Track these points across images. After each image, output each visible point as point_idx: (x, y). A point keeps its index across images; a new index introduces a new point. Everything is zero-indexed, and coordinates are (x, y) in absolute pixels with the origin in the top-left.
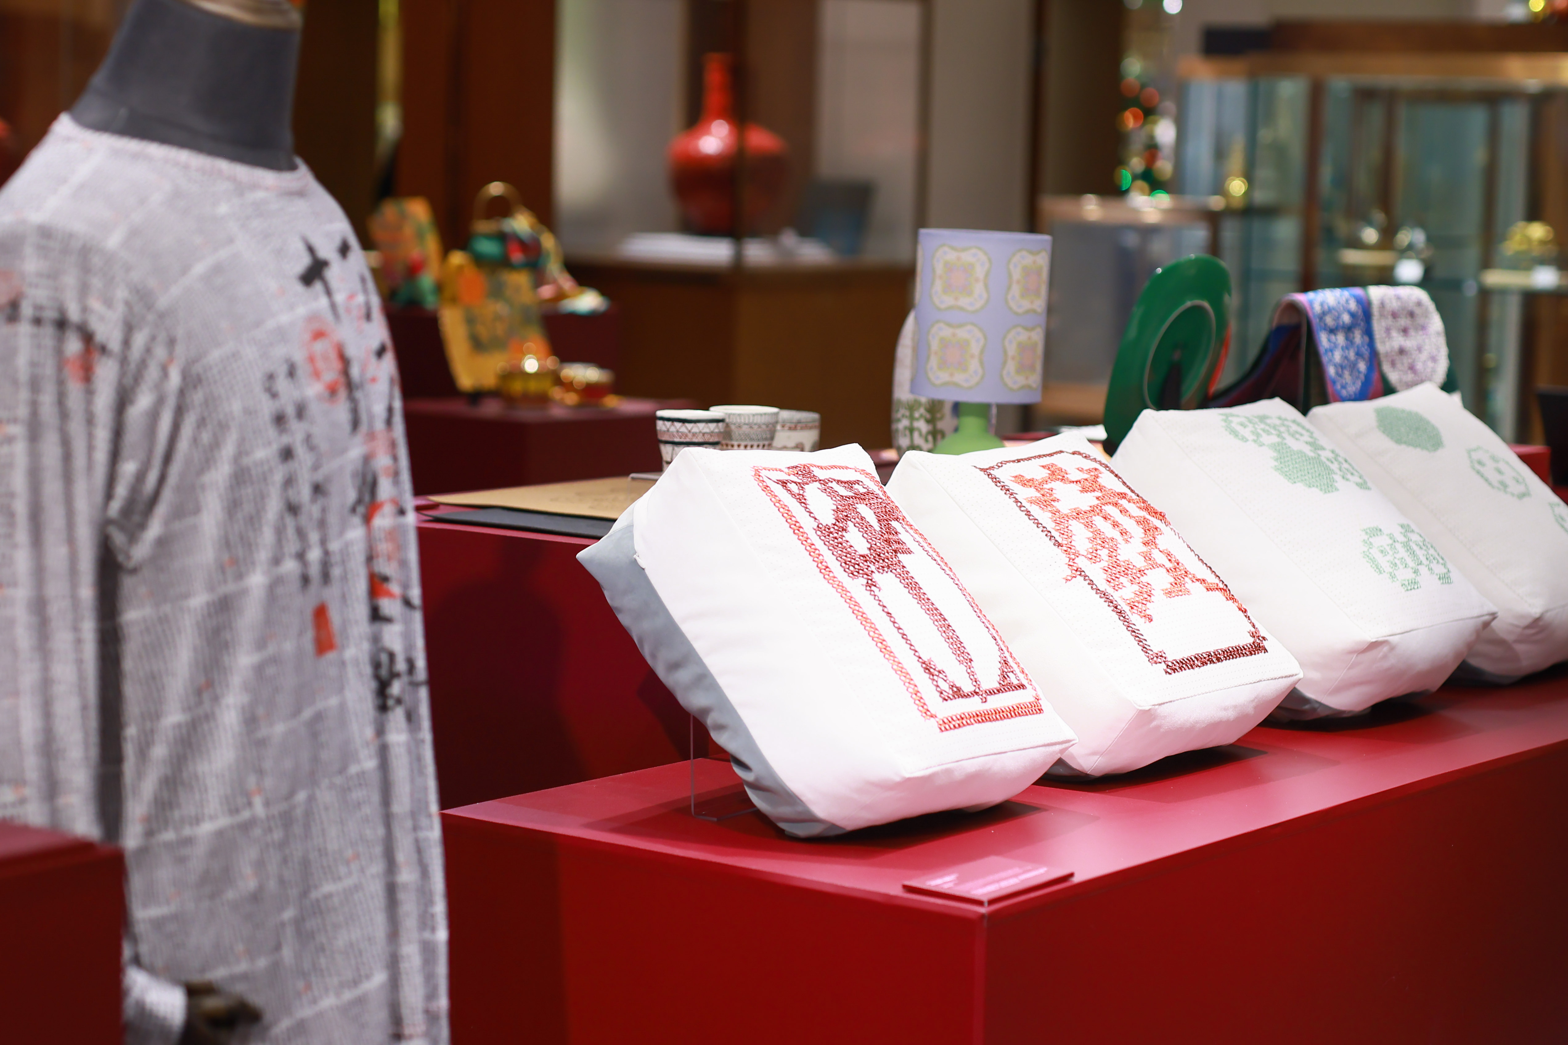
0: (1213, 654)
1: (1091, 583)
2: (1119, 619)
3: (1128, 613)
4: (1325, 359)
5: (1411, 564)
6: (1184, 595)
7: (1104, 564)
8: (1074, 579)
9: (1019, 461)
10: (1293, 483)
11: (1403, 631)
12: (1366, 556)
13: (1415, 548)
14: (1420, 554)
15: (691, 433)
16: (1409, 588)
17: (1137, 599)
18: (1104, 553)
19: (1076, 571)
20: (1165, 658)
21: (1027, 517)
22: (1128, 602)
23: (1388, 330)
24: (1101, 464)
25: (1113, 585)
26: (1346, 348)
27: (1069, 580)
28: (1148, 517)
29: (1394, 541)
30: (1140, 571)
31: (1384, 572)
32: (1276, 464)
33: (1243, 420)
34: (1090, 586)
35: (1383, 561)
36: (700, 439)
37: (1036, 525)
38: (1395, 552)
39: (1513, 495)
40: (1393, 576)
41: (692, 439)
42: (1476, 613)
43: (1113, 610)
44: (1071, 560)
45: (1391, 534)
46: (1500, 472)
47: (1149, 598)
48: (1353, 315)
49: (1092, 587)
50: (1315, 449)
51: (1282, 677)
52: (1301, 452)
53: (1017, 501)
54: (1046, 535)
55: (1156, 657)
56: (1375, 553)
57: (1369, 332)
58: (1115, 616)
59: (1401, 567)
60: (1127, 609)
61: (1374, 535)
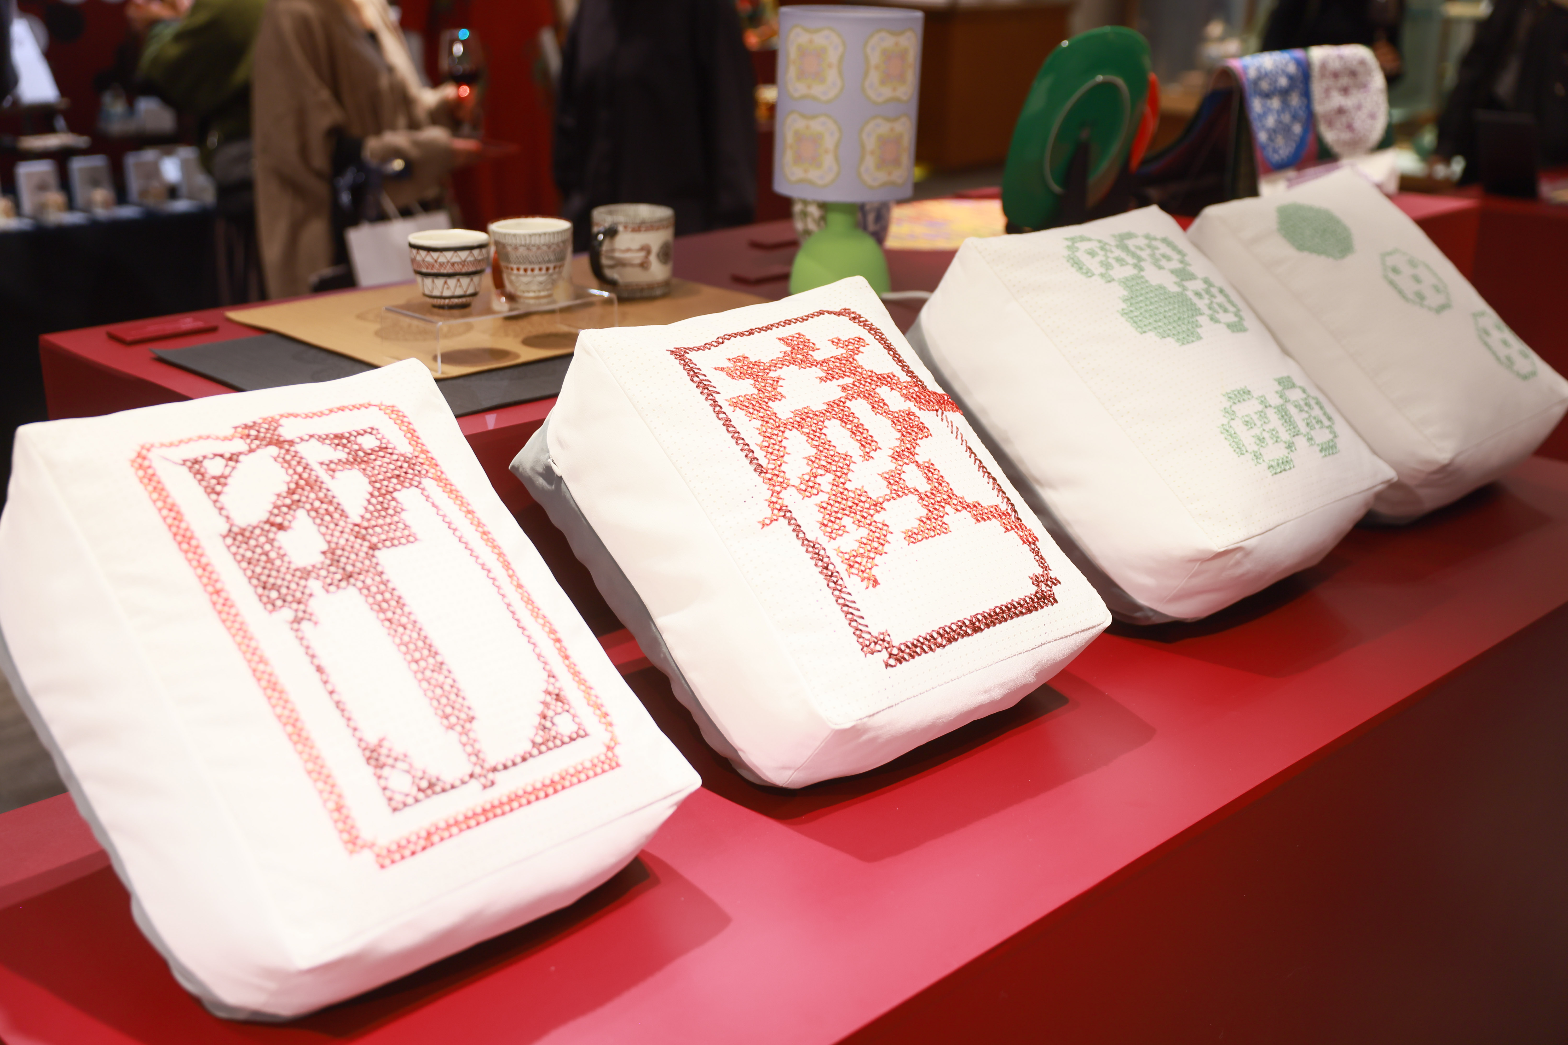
0: (967, 623)
1: (797, 529)
2: (828, 585)
3: (844, 574)
4: (1256, 124)
5: (1285, 436)
6: (937, 536)
7: (823, 497)
8: (774, 522)
9: (751, 332)
10: (1141, 334)
11: (1264, 530)
12: (1225, 431)
13: (1293, 411)
14: (1299, 419)
15: (438, 264)
16: (1278, 470)
17: (862, 551)
18: (826, 481)
19: (780, 510)
20: (888, 643)
21: (724, 428)
22: (847, 556)
23: (1327, 91)
24: (872, 329)
25: (830, 531)
26: (1279, 113)
27: (767, 525)
28: (915, 410)
29: (1266, 407)
30: (875, 505)
31: (1247, 451)
32: (1124, 306)
33: (1094, 245)
34: (795, 534)
35: (1247, 437)
36: (448, 270)
37: (734, 441)
38: (1265, 422)
39: (1430, 309)
40: (1257, 456)
41: (438, 269)
42: (1366, 485)
43: (821, 573)
44: (775, 494)
45: (1262, 397)
46: (1417, 279)
47: (881, 547)
48: (1291, 78)
49: (797, 536)
50: (1182, 280)
51: (1078, 633)
52: (1161, 287)
53: (715, 404)
54: (746, 456)
55: (874, 642)
56: (1238, 426)
57: (1307, 94)
58: (821, 580)
59: (1270, 442)
60: (841, 568)
61: (1239, 401)
